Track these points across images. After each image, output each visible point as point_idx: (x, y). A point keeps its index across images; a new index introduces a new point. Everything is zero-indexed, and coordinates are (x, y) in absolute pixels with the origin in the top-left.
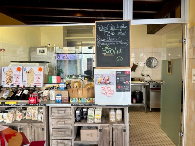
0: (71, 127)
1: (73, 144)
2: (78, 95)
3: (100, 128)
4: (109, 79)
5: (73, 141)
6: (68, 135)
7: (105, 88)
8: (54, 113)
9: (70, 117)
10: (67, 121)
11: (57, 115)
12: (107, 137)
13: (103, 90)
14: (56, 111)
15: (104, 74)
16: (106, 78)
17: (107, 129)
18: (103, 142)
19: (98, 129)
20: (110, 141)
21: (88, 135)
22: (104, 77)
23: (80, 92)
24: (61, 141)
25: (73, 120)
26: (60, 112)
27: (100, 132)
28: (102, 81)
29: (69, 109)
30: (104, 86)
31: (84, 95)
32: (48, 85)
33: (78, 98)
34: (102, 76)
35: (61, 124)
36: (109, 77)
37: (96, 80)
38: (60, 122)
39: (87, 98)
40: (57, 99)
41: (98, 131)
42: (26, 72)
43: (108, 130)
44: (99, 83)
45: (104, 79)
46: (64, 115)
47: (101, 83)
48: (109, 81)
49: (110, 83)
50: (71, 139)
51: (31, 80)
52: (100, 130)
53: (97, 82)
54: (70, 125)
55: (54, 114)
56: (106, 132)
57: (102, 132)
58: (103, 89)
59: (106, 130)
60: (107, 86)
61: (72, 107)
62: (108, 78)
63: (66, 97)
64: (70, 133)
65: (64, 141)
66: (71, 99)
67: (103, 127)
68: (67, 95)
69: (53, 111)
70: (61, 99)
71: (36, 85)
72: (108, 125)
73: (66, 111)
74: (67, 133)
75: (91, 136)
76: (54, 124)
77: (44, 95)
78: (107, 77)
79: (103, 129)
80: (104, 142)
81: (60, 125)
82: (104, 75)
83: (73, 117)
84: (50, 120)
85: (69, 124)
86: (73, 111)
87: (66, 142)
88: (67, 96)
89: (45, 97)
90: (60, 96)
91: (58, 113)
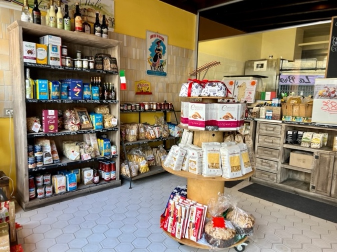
0: (280, 148)
1: (279, 168)
2: (293, 112)
3: (316, 155)
4: (335, 91)
5: (280, 164)
6: (275, 156)
7: (327, 103)
8: (262, 129)
9: (280, 136)
10: (276, 140)
11: (265, 131)
12: (325, 168)
13: (324, 105)
14: (264, 128)
15: (328, 85)
16: (331, 90)
17: (327, 156)
18: (319, 172)
19: (314, 156)
20: (328, 173)
21: (299, 160)
22: (328, 89)
23: (296, 109)
24: (267, 161)
25: (283, 140)
26: (268, 128)
27: (316, 159)
28: (325, 93)
29: (280, 127)
30: (326, 100)
31: (300, 114)
32: (259, 102)
33: (293, 117)
34: (325, 87)
35: (268, 142)
36: (335, 89)
37: (317, 92)
38: (267, 140)
39: (304, 118)
40: (267, 115)
41: (314, 158)
42: (238, 86)
43: (328, 159)
44: (320, 96)
45: (327, 92)
46: (272, 132)
47: (322, 96)
48: (334, 94)
49: (335, 96)
50: (278, 161)
51: (242, 94)
52: (317, 157)
53: (317, 95)
54: (279, 145)
55: (262, 131)
56: (326, 161)
57: (319, 160)
58: (325, 103)
59: (325, 158)
60: (331, 100)
61: (284, 125)
62: (333, 90)
63: (277, 113)
64: (278, 155)
65: (269, 162)
66: (283, 117)
67: (321, 154)
68: (280, 111)
69: (261, 127)
70: (271, 115)
71: (246, 100)
72: (329, 152)
73: (276, 129)
74: (274, 154)
75: (304, 162)
76: (261, 142)
77: (253, 111)
78: (332, 88)
79: (321, 156)
80: (321, 173)
81: (267, 144)
82: (329, 87)
83: (283, 136)
84: (257, 137)
85: (277, 144)
86: (283, 129)
87: (272, 163)
88: (279, 113)
89: (254, 112)
90: (271, 112)
91: (267, 130)
